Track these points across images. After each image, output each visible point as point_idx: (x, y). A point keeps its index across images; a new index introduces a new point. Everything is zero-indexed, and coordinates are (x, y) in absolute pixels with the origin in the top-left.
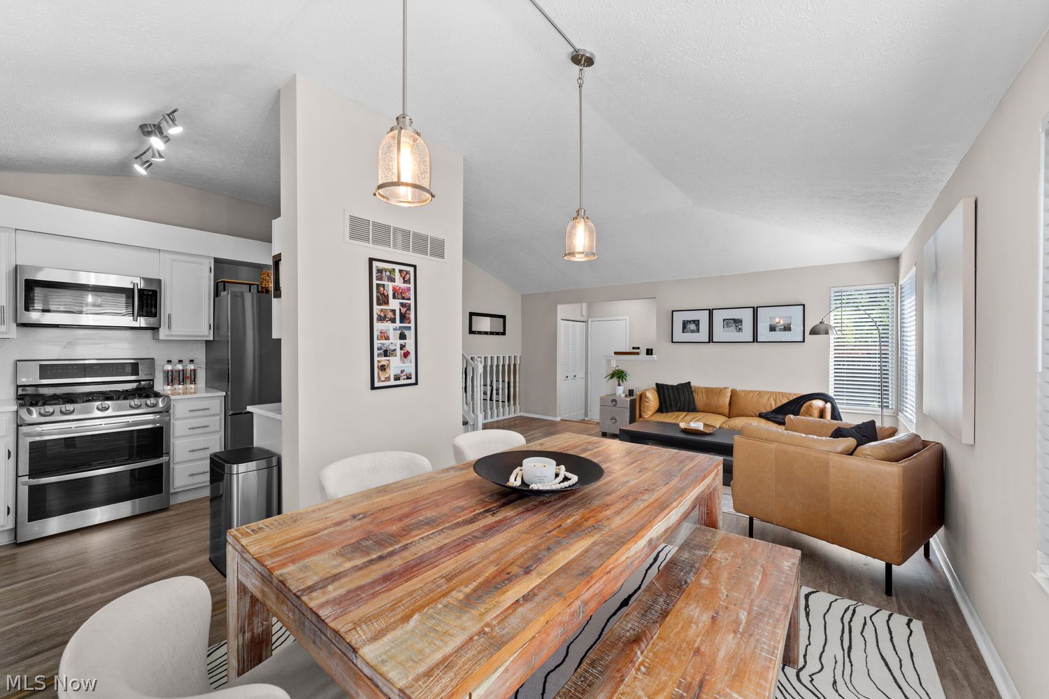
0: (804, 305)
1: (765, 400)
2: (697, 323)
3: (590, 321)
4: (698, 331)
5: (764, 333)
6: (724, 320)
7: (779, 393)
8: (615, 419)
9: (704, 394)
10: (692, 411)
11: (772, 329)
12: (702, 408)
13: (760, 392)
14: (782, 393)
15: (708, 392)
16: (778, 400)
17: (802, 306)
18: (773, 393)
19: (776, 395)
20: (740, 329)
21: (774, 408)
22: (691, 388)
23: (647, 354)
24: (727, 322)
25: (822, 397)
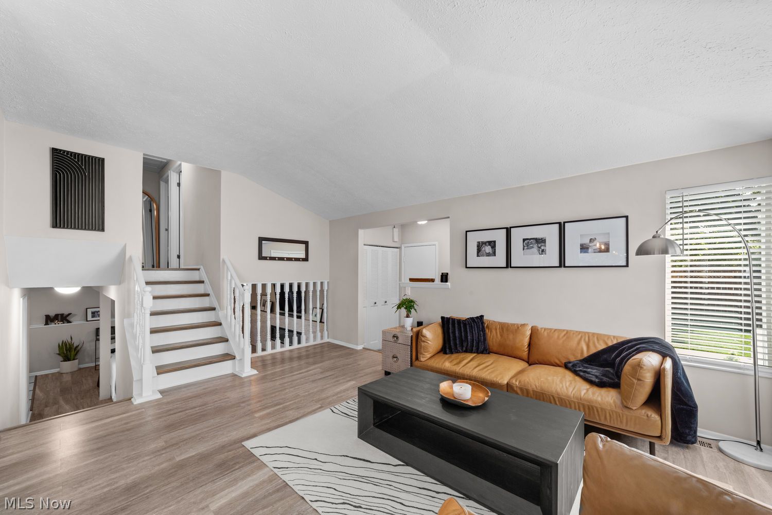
0: (627, 217)
1: (573, 343)
2: (492, 244)
3: (403, 248)
4: (494, 254)
5: (573, 256)
6: (524, 240)
7: (594, 334)
8: (397, 357)
9: (498, 331)
10: (482, 353)
11: (584, 248)
12: (495, 349)
13: (568, 332)
14: (598, 334)
15: (502, 329)
16: (591, 344)
17: (624, 219)
18: (585, 333)
19: (590, 337)
20: (543, 251)
21: (586, 355)
22: (483, 323)
23: (442, 281)
24: (527, 243)
25: (656, 347)
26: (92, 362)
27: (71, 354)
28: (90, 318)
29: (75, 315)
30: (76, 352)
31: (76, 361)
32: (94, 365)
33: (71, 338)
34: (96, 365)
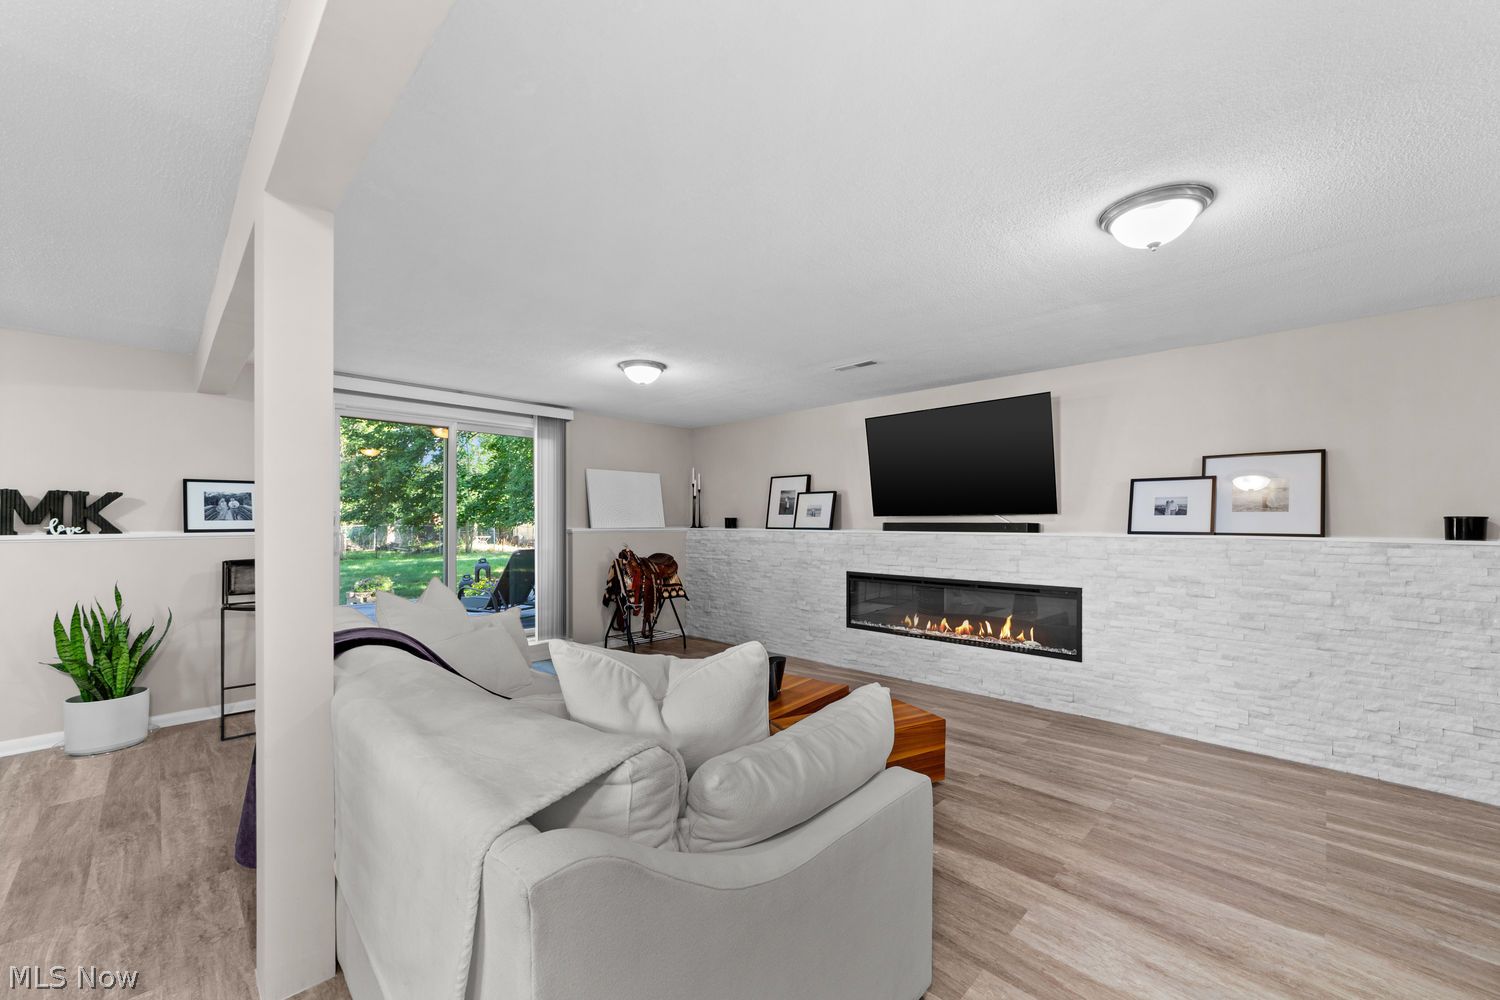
26: (208, 704)
27: (114, 672)
28: (197, 518)
29: (136, 504)
30: (137, 658)
31: (139, 700)
32: (220, 715)
33: (118, 597)
34: (224, 717)
